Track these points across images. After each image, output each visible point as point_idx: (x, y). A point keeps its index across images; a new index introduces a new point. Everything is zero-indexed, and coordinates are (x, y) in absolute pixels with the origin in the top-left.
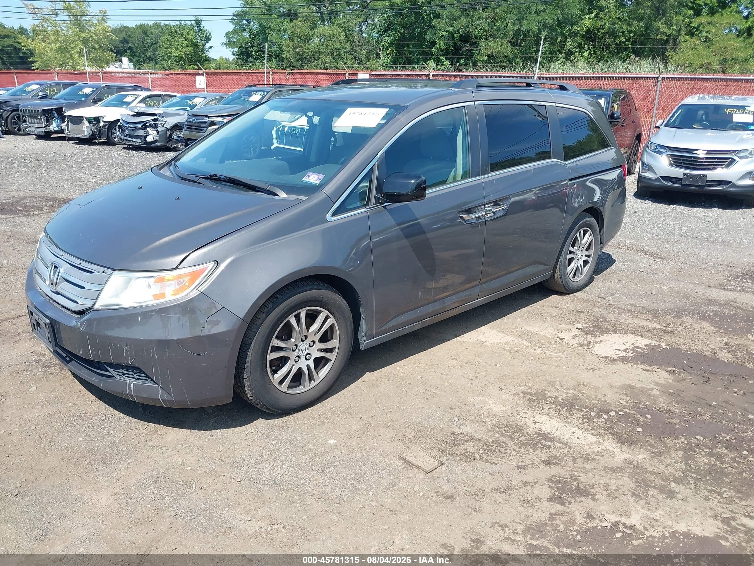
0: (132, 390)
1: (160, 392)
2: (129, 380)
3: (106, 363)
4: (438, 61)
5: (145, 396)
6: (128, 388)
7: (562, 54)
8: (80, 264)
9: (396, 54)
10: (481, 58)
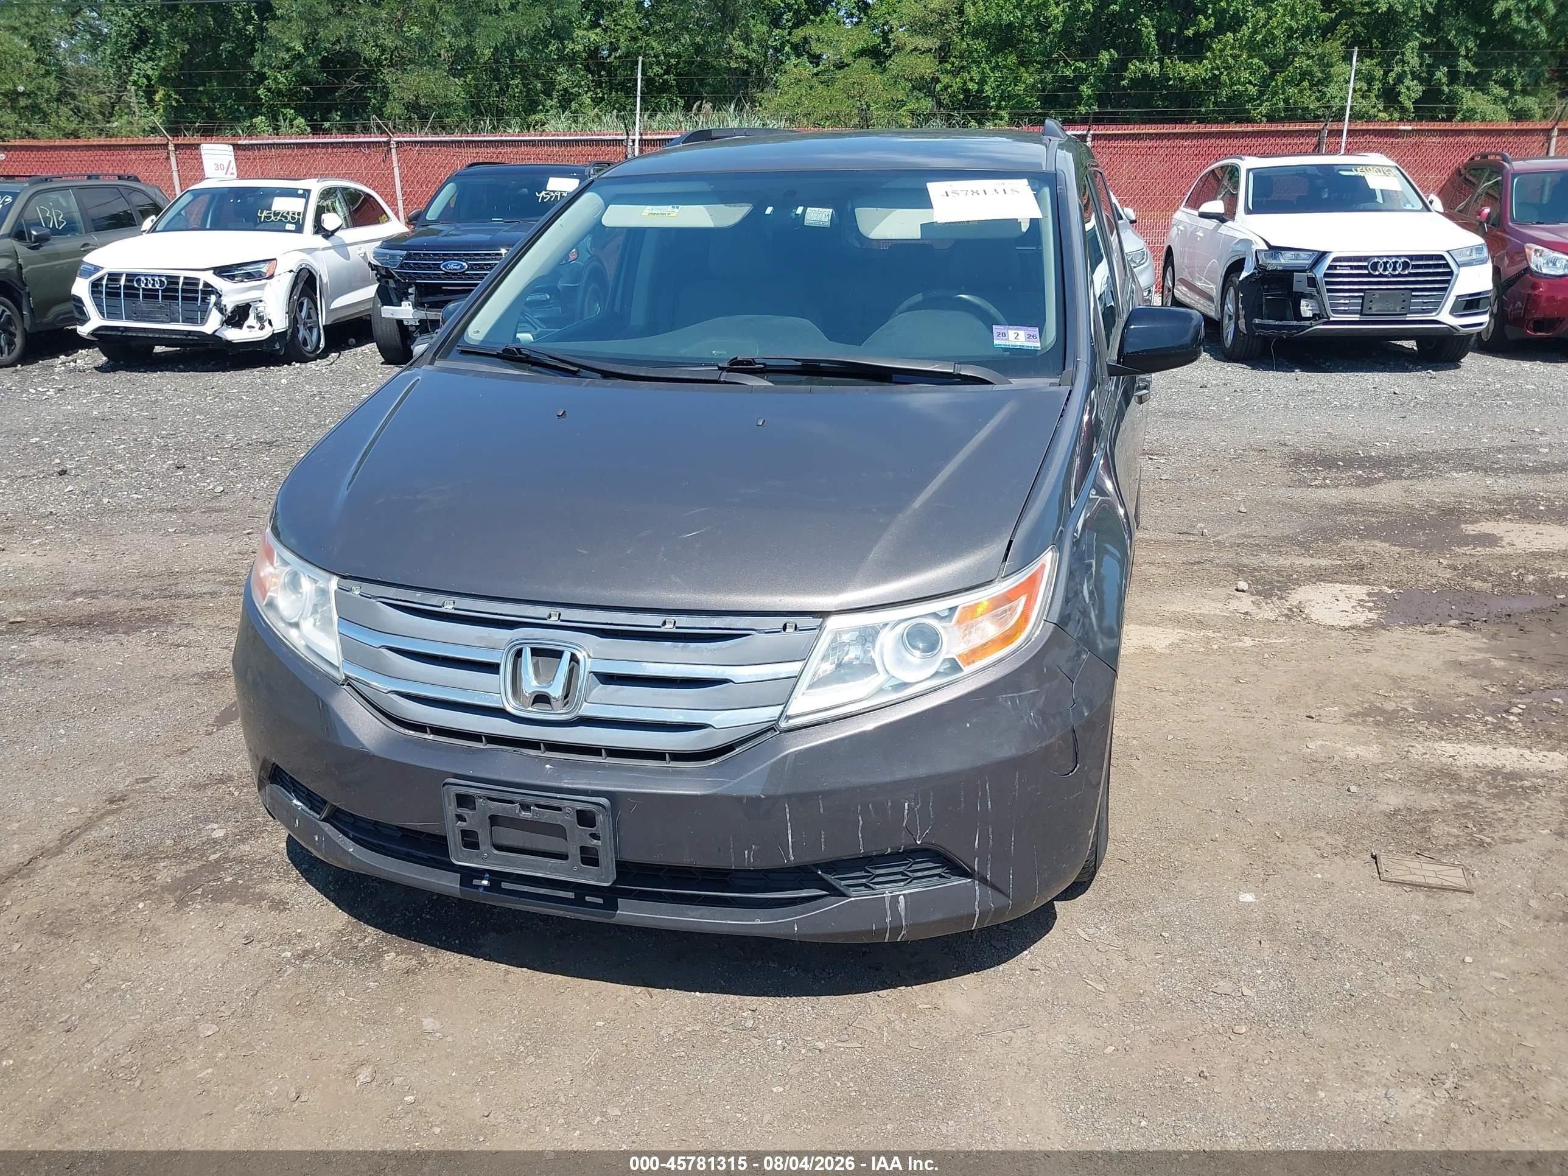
0: (903, 913)
1: (978, 893)
2: (887, 892)
3: (818, 866)
4: (273, 117)
5: (938, 916)
6: (889, 913)
7: (552, 100)
8: (664, 623)
9: (177, 101)
10: (393, 108)
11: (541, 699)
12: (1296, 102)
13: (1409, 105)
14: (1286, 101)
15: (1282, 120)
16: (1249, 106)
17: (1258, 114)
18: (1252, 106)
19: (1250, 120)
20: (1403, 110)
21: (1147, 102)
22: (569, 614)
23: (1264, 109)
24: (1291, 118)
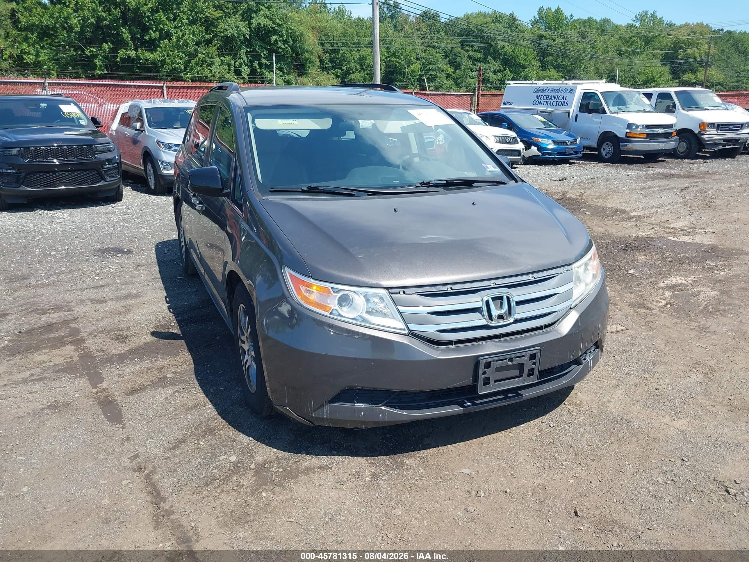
8: (531, 278)
11: (501, 317)
12: (202, 74)
13: (246, 76)
14: (198, 72)
15: (196, 81)
16: (182, 74)
17: (187, 78)
18: (183, 74)
19: (183, 81)
20: (244, 78)
21: (131, 70)
22: (498, 282)
23: (189, 75)
24: (201, 80)
